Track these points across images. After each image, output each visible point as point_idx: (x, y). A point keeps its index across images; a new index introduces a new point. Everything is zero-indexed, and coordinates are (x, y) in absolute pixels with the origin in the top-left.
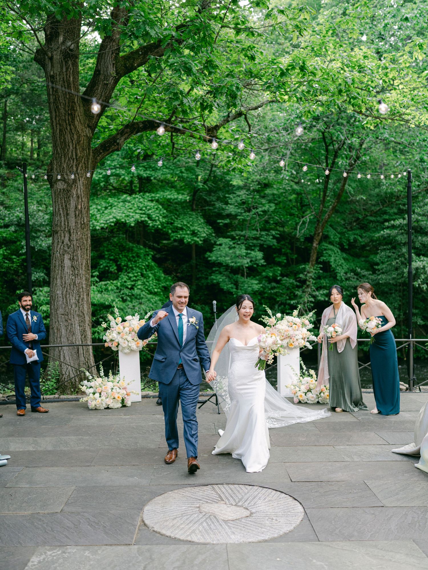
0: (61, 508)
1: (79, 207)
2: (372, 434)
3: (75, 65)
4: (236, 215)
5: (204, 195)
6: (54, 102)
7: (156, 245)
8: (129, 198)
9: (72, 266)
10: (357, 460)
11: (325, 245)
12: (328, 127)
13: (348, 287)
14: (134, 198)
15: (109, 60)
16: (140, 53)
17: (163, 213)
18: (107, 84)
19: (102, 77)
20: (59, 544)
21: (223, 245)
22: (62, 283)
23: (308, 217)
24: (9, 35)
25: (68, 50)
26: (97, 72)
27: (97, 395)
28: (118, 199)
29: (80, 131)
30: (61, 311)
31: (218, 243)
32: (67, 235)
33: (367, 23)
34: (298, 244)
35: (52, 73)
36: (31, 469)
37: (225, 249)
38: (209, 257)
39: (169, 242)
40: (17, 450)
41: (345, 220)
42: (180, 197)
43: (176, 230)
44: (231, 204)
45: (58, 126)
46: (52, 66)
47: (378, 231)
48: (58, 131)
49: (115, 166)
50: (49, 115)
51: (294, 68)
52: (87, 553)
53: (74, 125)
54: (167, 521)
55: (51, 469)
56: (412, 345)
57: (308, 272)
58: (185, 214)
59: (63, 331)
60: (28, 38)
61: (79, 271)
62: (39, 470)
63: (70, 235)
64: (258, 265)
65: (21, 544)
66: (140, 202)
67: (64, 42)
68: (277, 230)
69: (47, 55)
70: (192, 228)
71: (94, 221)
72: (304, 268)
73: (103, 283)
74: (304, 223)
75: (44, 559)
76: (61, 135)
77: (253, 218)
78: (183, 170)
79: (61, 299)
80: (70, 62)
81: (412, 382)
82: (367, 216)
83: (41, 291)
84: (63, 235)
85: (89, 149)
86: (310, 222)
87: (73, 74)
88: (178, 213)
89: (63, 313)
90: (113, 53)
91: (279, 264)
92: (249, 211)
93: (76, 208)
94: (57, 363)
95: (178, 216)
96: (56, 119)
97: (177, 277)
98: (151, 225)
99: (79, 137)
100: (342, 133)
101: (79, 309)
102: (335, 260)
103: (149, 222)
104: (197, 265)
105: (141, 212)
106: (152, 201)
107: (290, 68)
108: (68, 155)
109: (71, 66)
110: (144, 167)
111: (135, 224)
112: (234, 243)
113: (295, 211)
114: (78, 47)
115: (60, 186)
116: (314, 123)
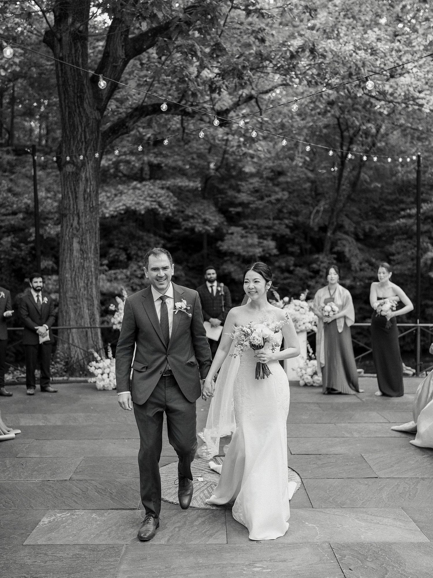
0: (70, 476)
1: (88, 190)
2: (374, 414)
3: (85, 47)
4: (249, 203)
5: (216, 183)
6: (63, 85)
7: (166, 234)
8: (139, 185)
9: (81, 250)
10: (357, 436)
11: (339, 235)
12: (343, 112)
13: (363, 277)
14: (145, 185)
15: (118, 42)
16: (150, 35)
17: (174, 201)
18: (116, 67)
19: (111, 59)
20: (68, 508)
21: (235, 235)
22: (71, 266)
23: (322, 206)
24: (17, 16)
25: (77, 32)
26: (106, 54)
27: (105, 376)
28: (128, 186)
29: (89, 114)
30: (69, 294)
31: (230, 231)
32: (76, 218)
33: (384, 5)
34: (312, 234)
35: (61, 55)
36: (41, 442)
37: (237, 238)
38: (221, 246)
39: (181, 231)
40: (28, 425)
41: (360, 210)
42: (192, 184)
43: (187, 218)
44: (243, 192)
45: (67, 108)
46: (61, 48)
47: (394, 220)
48: (67, 113)
49: (125, 152)
50: (58, 99)
51: (303, 51)
52: (94, 515)
53: (83, 108)
54: (170, 488)
55: (60, 441)
56: (419, 330)
57: (322, 262)
58: (196, 202)
59: (72, 315)
60: (37, 19)
61: (87, 254)
62: (49, 442)
63: (79, 219)
64: (270, 255)
65: (32, 507)
66: (151, 190)
67: (73, 23)
68: (291, 219)
69: (56, 37)
70: (203, 217)
71: (103, 209)
72: (318, 258)
73: (113, 272)
74: (318, 212)
75: (54, 520)
76: (69, 118)
77: (265, 207)
78: (195, 156)
79: (70, 283)
80: (79, 45)
81: (418, 367)
82: (383, 205)
83: (50, 279)
84: (72, 218)
85: (98, 132)
86: (325, 211)
87: (82, 56)
88: (189, 201)
89: (72, 296)
90: (122, 35)
91: (292, 254)
92: (262, 198)
93: (85, 191)
94: (66, 346)
95: (190, 204)
96: (65, 101)
97: (188, 266)
98: (161, 213)
99: (88, 119)
100: (357, 118)
101: (88, 292)
102: (350, 251)
103: (160, 210)
104: (208, 255)
105: (151, 199)
106: (162, 188)
107: (300, 50)
108: (77, 137)
109: (80, 48)
110: (154, 153)
111: (146, 212)
112: (246, 232)
113: (309, 200)
114: (87, 29)
115: (69, 168)
116: (329, 108)
